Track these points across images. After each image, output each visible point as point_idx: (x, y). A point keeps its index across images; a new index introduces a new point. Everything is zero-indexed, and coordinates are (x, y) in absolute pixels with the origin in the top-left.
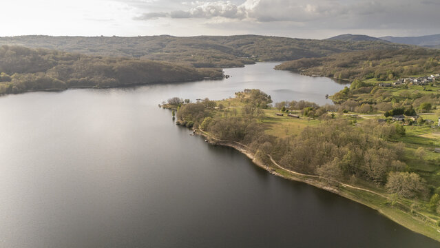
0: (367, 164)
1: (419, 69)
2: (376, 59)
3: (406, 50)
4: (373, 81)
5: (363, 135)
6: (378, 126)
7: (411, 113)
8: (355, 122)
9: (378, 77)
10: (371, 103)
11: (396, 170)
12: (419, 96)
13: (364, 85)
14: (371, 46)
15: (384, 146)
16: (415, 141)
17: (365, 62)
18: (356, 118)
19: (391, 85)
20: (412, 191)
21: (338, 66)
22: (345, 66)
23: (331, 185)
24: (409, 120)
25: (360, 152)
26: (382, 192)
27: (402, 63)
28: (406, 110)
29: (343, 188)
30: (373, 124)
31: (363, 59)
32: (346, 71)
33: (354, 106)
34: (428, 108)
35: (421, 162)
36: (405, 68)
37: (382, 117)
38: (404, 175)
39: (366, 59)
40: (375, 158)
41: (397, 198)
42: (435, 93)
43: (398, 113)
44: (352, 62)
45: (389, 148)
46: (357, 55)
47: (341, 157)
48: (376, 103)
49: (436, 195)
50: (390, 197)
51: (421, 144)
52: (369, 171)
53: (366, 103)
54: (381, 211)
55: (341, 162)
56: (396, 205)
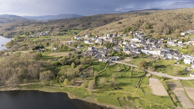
0: (30, 72)
1: (41, 29)
2: (23, 26)
3: (34, 22)
4: (24, 36)
5: (25, 60)
6: (31, 55)
7: (43, 47)
8: (20, 55)
9: (26, 34)
10: (25, 46)
11: (42, 71)
12: (44, 40)
13: (20, 38)
14: (19, 20)
15: (35, 63)
16: (46, 58)
17: (18, 27)
18: (20, 53)
19: (32, 37)
20: (50, 77)
21: (5, 30)
22: (8, 30)
23: (15, 87)
24: (42, 50)
25: (26, 68)
26: (39, 82)
27: (34, 27)
28: (40, 47)
29: (21, 86)
30: (28, 54)
31: (17, 26)
32: (10, 32)
33: (18, 48)
34: (48, 44)
35: (50, 65)
36: (36, 29)
37: (32, 51)
38: (45, 72)
39: (18, 26)
40: (33, 69)
41: (45, 82)
42: (49, 38)
43: (37, 48)
44: (12, 28)
45: (37, 63)
46: (13, 24)
47: (17, 73)
48: (27, 45)
49: (58, 76)
50: (42, 83)
51: (49, 59)
52: (31, 75)
53: (23, 46)
54: (40, 90)
55: (18, 75)
56: (45, 85)
